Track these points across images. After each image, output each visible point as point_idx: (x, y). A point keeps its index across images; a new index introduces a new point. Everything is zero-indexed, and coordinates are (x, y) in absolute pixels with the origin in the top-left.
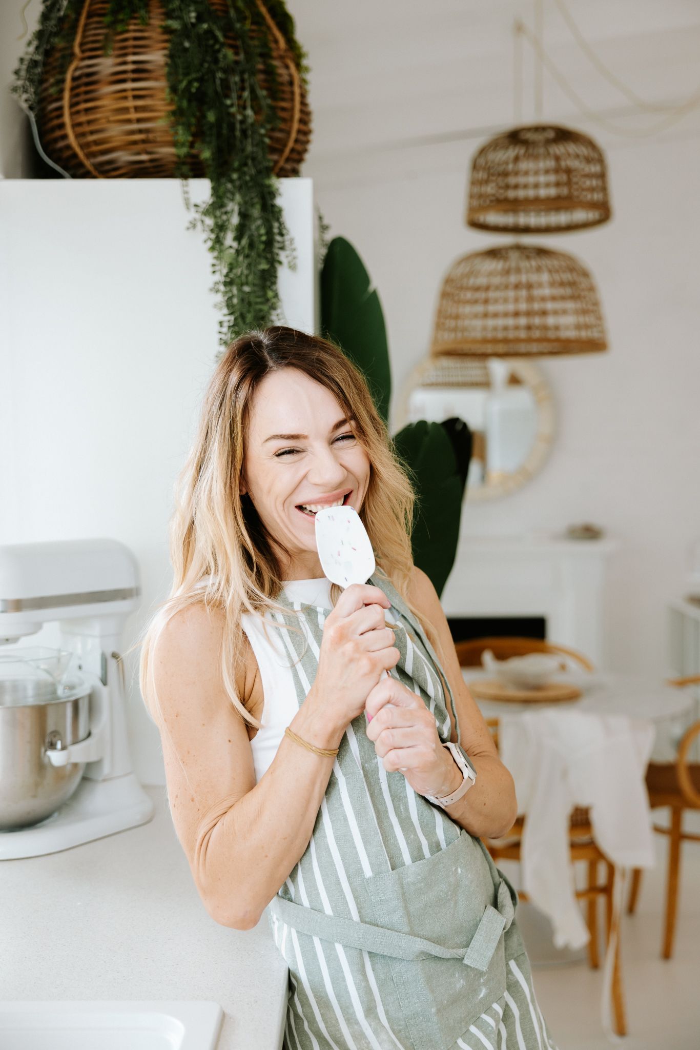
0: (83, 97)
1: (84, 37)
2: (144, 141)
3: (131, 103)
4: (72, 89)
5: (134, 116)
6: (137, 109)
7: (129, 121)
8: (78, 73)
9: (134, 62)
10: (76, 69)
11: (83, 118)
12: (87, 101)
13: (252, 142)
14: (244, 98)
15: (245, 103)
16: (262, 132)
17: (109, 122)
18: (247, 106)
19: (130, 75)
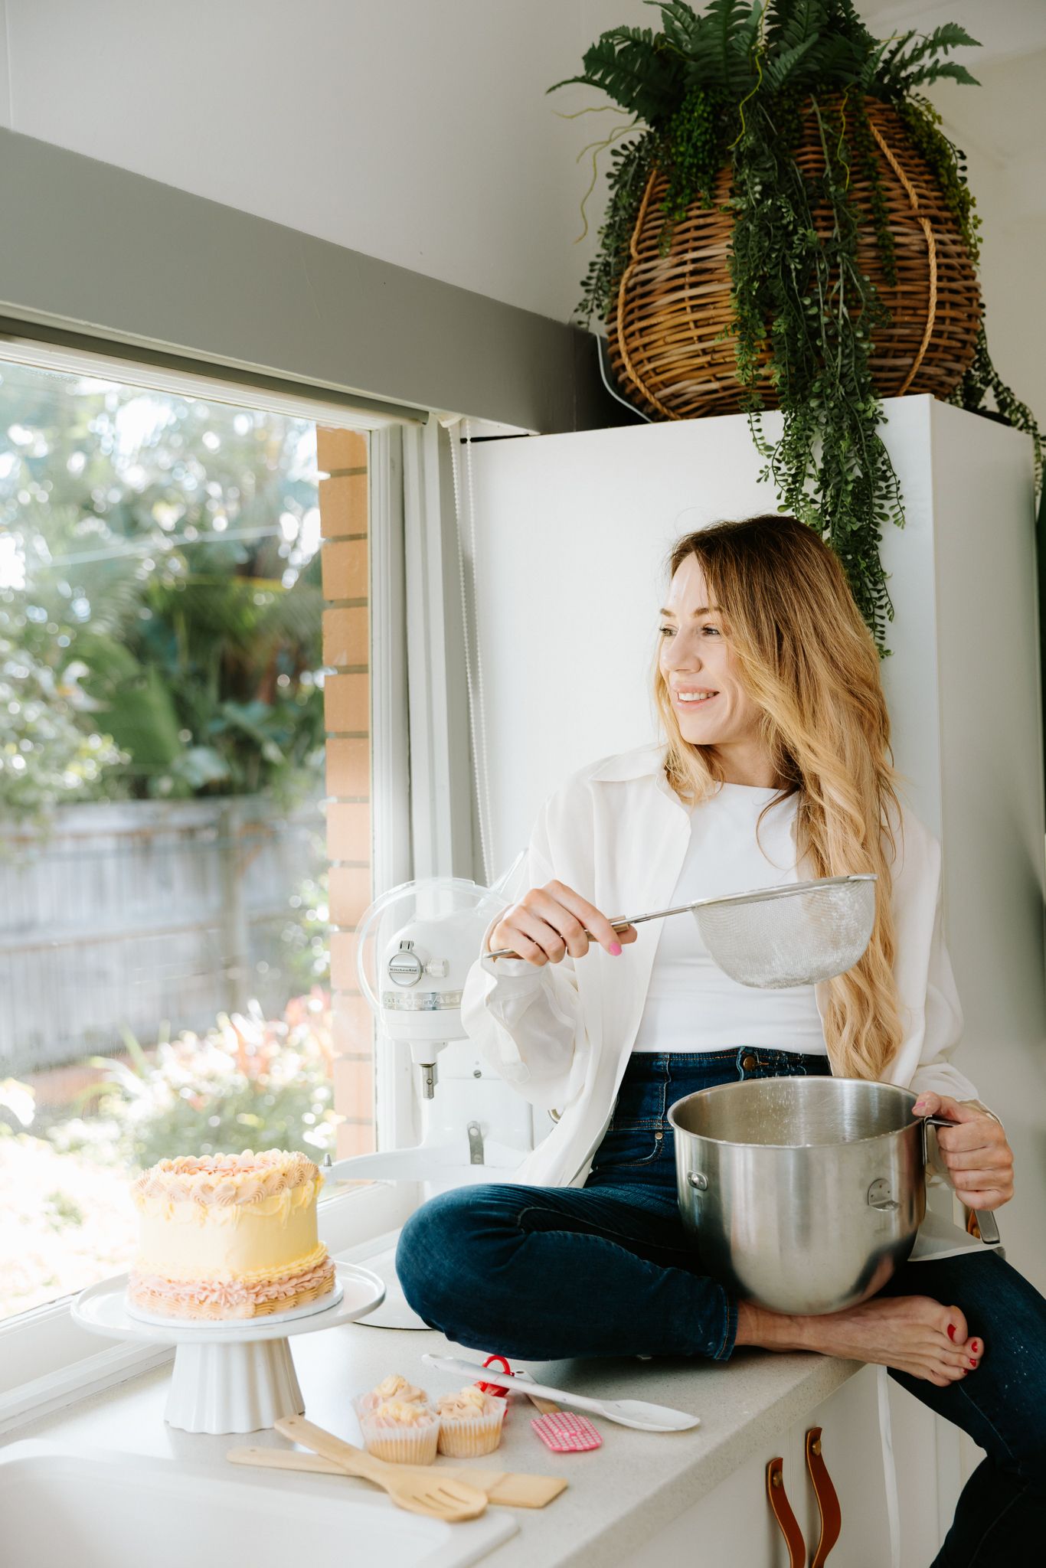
0: (637, 314)
1: (642, 231)
2: (711, 365)
3: (689, 317)
4: (626, 304)
5: (695, 333)
6: (697, 324)
7: (689, 340)
8: (631, 283)
9: (694, 261)
10: (631, 277)
11: (637, 342)
12: (641, 319)
13: (843, 352)
14: (834, 291)
15: (836, 297)
16: (860, 335)
17: (667, 344)
18: (838, 302)
19: (688, 279)
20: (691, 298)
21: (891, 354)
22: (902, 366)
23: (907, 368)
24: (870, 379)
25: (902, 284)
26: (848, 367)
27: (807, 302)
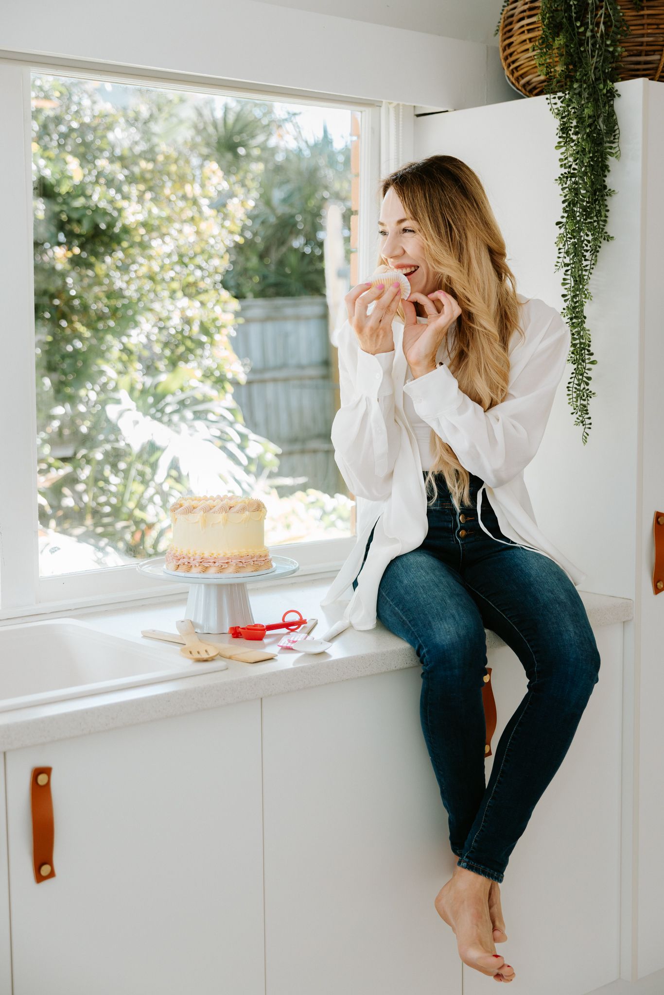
0: (507, 35)
3: (526, 36)
5: (530, 46)
6: (530, 40)
7: (527, 50)
8: (506, 16)
9: (531, 2)
10: (507, 12)
12: (508, 38)
13: (598, 53)
14: (598, 16)
15: (599, 20)
16: (608, 42)
17: (518, 53)
18: (600, 23)
19: (527, 13)
20: (528, 25)
21: (644, 53)
22: (654, 60)
23: (658, 62)
24: (610, 69)
25: (648, 10)
26: (598, 63)
27: (578, 24)
